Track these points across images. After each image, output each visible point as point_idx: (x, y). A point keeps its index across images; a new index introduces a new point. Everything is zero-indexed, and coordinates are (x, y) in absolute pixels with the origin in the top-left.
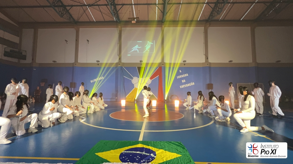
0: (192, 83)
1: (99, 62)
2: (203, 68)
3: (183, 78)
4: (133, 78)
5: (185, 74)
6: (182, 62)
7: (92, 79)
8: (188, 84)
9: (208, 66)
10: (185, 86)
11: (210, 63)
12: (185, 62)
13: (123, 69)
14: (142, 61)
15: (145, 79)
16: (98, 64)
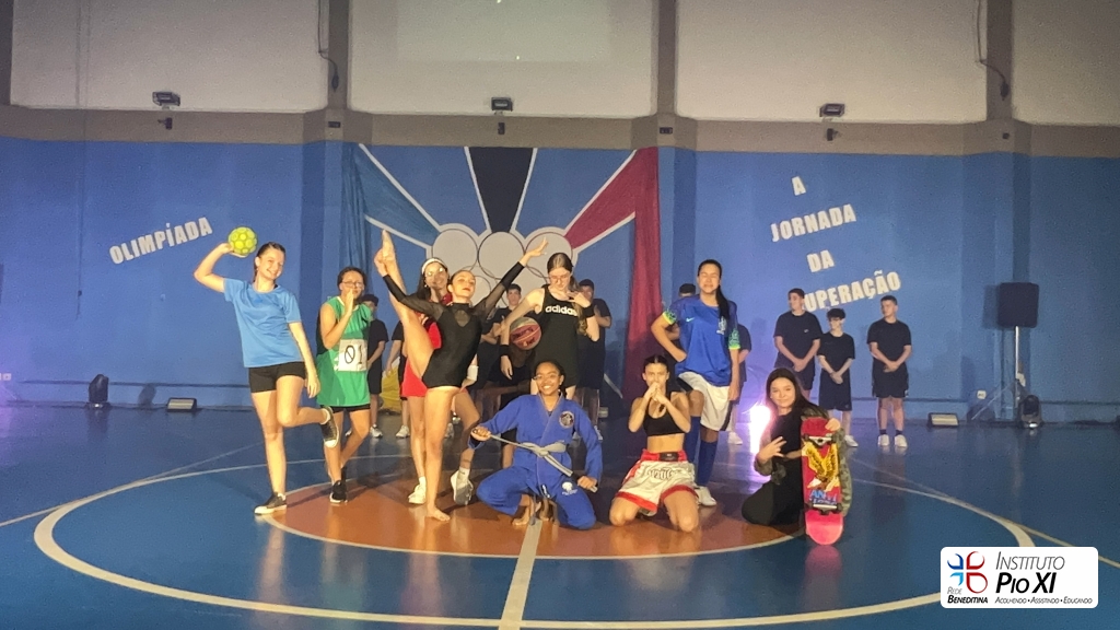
0: (880, 280)
1: (174, 108)
2: (971, 161)
3: (812, 242)
4: (436, 234)
5: (835, 211)
6: (814, 116)
7: (126, 238)
8: (856, 285)
9: (1008, 147)
10: (828, 302)
11: (1023, 123)
12: (836, 119)
13: (357, 161)
14: (509, 105)
15: (525, 242)
16: (169, 123)
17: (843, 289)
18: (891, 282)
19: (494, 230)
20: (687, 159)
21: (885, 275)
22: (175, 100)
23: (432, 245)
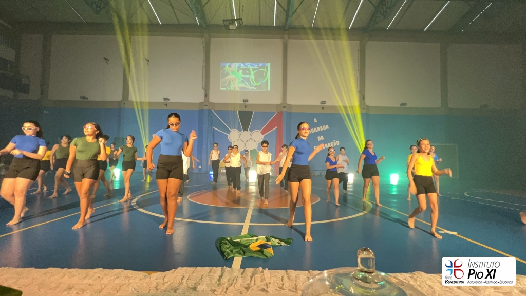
1: (168, 101)
3: (319, 134)
4: (230, 131)
5: (324, 126)
6: (319, 104)
8: (329, 144)
9: (365, 111)
11: (367, 106)
12: (324, 105)
13: (211, 114)
14: (247, 101)
15: (251, 133)
16: (167, 105)
17: (326, 145)
18: (338, 143)
19: (244, 131)
20: (289, 114)
21: (336, 141)
22: (168, 99)
23: (229, 134)
